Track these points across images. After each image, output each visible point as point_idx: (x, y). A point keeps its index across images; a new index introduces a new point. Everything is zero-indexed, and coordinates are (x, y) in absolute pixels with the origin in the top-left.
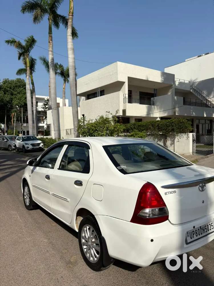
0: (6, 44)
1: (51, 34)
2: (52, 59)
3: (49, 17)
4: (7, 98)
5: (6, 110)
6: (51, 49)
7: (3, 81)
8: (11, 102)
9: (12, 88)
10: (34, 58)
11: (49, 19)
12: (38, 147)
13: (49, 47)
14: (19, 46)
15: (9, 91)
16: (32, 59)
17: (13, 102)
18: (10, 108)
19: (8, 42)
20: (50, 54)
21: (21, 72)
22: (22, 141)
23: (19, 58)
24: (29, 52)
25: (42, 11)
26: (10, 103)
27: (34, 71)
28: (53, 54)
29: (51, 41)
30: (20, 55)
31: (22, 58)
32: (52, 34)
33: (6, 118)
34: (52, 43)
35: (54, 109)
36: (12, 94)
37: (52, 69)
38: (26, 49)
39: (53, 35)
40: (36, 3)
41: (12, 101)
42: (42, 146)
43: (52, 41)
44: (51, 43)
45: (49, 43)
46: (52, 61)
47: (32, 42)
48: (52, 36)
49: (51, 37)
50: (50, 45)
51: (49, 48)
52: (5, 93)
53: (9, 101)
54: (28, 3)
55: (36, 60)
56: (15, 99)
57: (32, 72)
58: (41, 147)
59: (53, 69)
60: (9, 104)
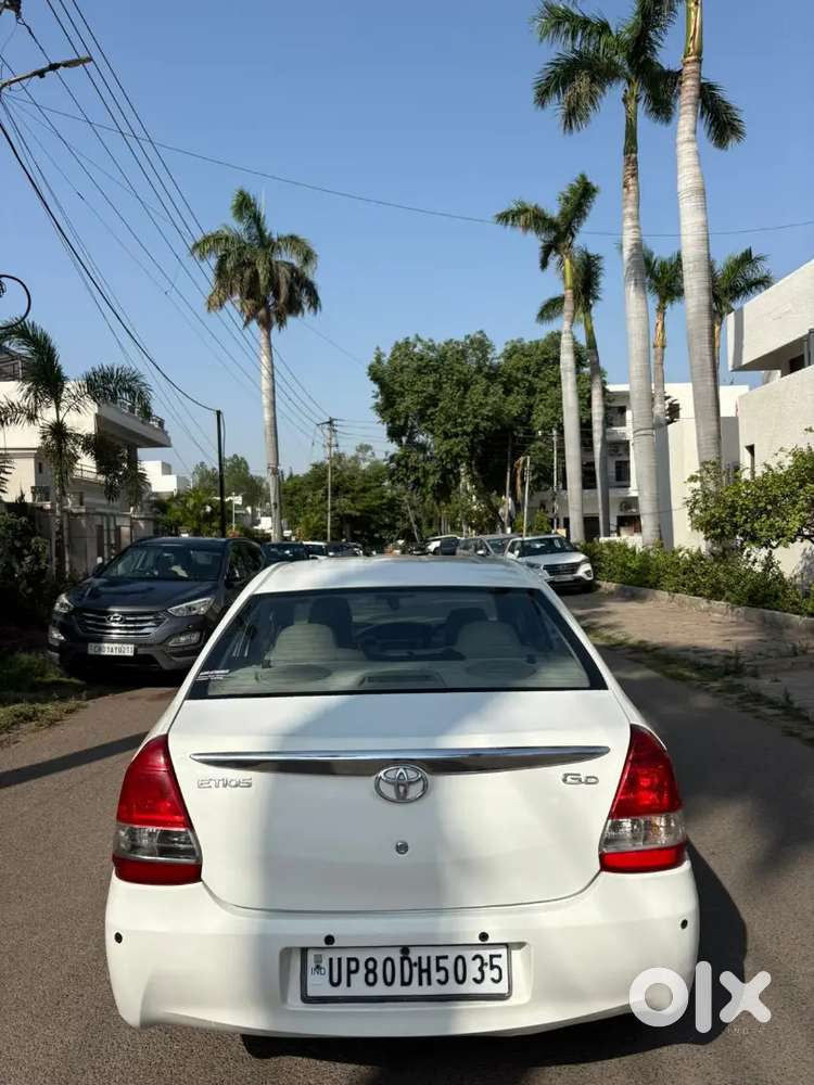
0: (499, 227)
1: (632, 152)
2: (636, 245)
3: (626, 91)
4: (514, 406)
5: (510, 448)
6: (630, 209)
7: (506, 351)
8: (529, 419)
9: (533, 368)
10: (592, 251)
11: (625, 100)
12: (569, 577)
13: (624, 204)
14: (538, 220)
15: (523, 379)
16: (589, 257)
17: (534, 417)
18: (524, 441)
19: (504, 218)
20: (629, 228)
21: (551, 308)
22: (519, 556)
23: (544, 264)
24: (573, 236)
25: (593, 80)
26: (524, 424)
27: (596, 298)
28: (637, 227)
29: (631, 181)
30: (547, 250)
31: (554, 260)
32: (636, 152)
33: (508, 474)
34: (637, 184)
35: (642, 432)
36: (531, 391)
37: (633, 282)
38: (562, 229)
39: (640, 155)
40: (581, 56)
41: (530, 414)
42: (587, 572)
43: (637, 179)
44: (631, 188)
45: (625, 190)
46: (634, 251)
47: (582, 196)
48: (636, 159)
49: (635, 162)
50: (629, 192)
51: (626, 207)
52: (508, 392)
53: (519, 415)
54: (557, 65)
55: (598, 258)
56: (541, 406)
57: (591, 302)
58: (580, 579)
59: (636, 284)
60: (519, 427)
